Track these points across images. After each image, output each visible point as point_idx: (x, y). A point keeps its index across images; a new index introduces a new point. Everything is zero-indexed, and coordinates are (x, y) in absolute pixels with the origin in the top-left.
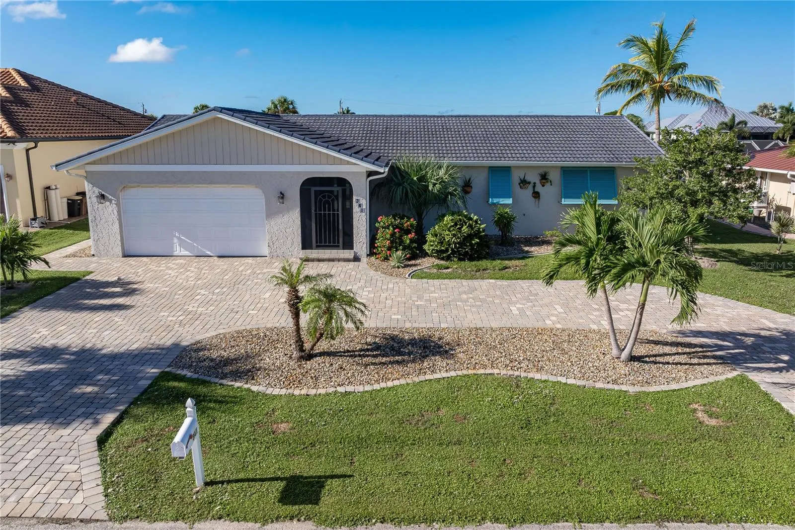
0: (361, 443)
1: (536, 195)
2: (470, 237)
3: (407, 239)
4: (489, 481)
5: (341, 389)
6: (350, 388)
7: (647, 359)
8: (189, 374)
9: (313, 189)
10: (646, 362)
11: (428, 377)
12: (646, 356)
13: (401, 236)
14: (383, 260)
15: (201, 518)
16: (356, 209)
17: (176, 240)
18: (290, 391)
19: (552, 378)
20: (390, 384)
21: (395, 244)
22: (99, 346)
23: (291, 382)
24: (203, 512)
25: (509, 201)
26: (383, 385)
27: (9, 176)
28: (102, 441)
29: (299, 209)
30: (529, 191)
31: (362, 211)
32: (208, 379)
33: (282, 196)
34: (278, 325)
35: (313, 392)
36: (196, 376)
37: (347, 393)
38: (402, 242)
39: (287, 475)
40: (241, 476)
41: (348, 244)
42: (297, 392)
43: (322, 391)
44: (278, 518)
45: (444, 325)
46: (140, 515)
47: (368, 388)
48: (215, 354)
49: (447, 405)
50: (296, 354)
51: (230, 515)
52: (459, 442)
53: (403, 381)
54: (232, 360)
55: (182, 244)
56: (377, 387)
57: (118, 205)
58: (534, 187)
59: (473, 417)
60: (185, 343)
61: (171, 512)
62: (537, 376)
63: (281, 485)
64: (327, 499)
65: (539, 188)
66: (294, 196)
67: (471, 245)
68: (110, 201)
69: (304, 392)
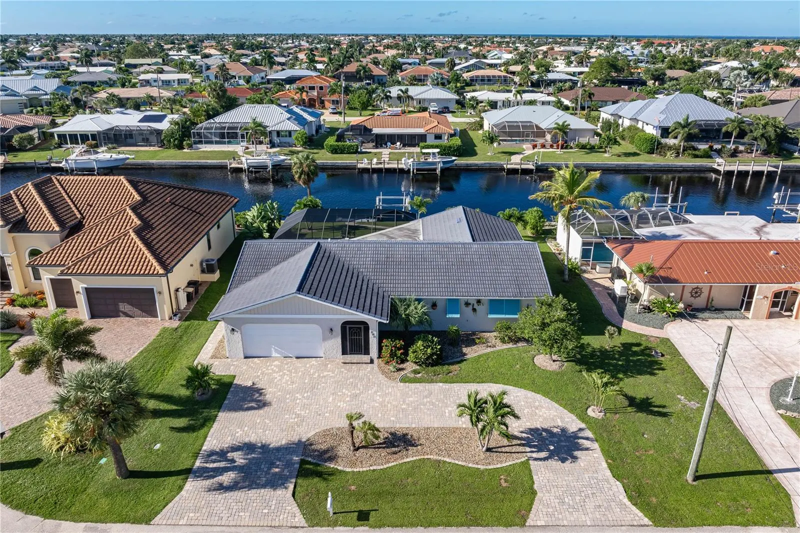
0: (380, 494)
1: (474, 310)
2: (432, 354)
3: (399, 353)
4: (421, 511)
5: (372, 468)
6: (375, 467)
7: (494, 450)
8: (312, 460)
9: (348, 326)
10: (493, 452)
11: (405, 460)
12: (495, 448)
13: (396, 351)
14: (386, 364)
15: (336, 526)
16: (371, 335)
17: (273, 349)
18: (353, 469)
19: (453, 461)
20: (390, 465)
21: (393, 355)
22: (268, 443)
23: (353, 464)
24: (334, 524)
25: (458, 316)
26: (387, 465)
27: (160, 293)
28: (293, 495)
29: (340, 336)
30: (471, 307)
31: (374, 337)
32: (320, 463)
33: (331, 329)
34: (340, 426)
35: (361, 470)
36: (315, 461)
37: (374, 470)
38: (396, 355)
39: (358, 510)
40: (343, 510)
41: (367, 352)
42: (355, 470)
43: (365, 469)
44: (358, 526)
45: (414, 426)
46: (317, 525)
47: (382, 467)
48: (318, 447)
49: (411, 477)
50: (352, 448)
51: (344, 525)
52: (414, 494)
53: (395, 463)
54: (326, 451)
55: (276, 351)
56: (385, 466)
57: (241, 333)
58: (473, 306)
59: (420, 483)
60: (304, 440)
61: (326, 524)
62: (448, 460)
63: (356, 514)
64: (371, 519)
65: (476, 306)
66: (338, 330)
67: (433, 359)
68: (237, 332)
69: (358, 470)
